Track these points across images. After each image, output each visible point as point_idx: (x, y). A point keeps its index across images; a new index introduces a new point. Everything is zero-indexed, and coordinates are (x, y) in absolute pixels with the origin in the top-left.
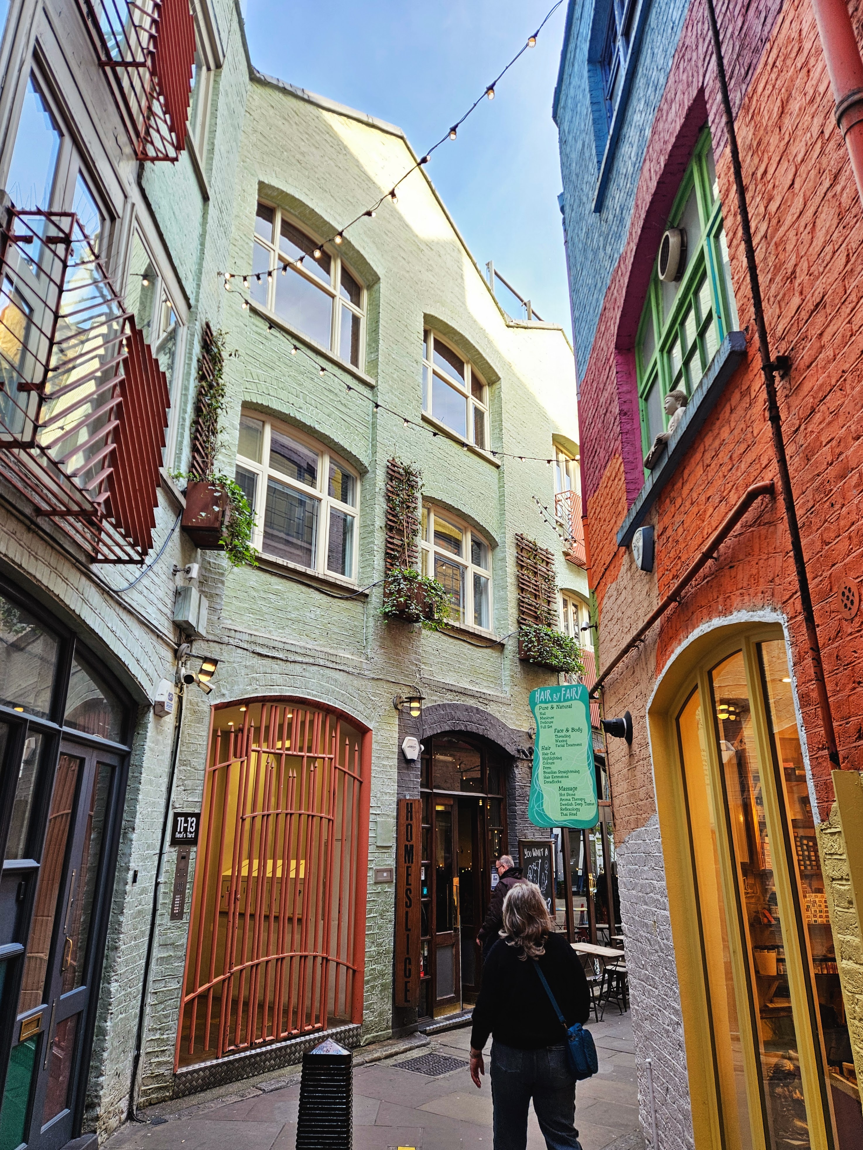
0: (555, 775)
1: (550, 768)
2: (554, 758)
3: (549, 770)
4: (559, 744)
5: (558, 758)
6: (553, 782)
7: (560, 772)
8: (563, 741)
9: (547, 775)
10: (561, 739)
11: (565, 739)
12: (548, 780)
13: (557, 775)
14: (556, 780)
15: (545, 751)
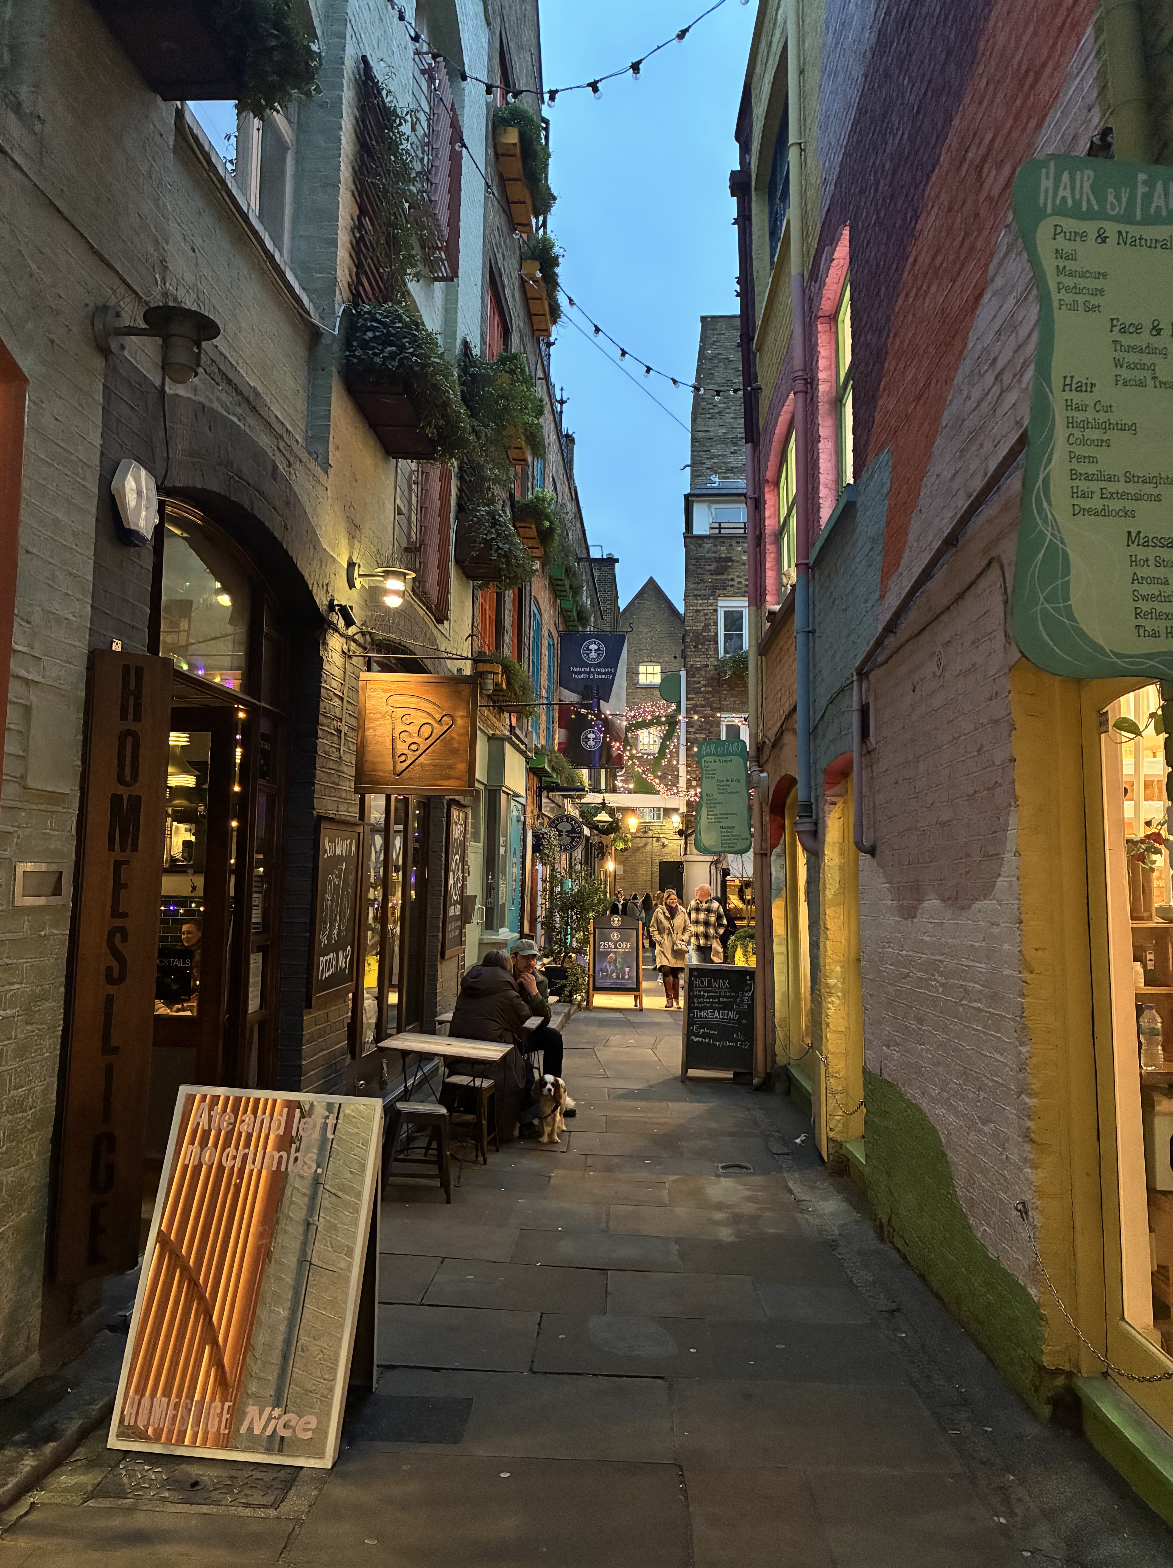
0: (1112, 487)
1: (1093, 460)
2: (1105, 427)
3: (1091, 469)
4: (1125, 373)
5: (1123, 428)
6: (1104, 513)
7: (1130, 478)
8: (1143, 367)
9: (1083, 485)
10: (1131, 358)
11: (1147, 359)
12: (1085, 504)
13: (1121, 486)
14: (1115, 505)
15: (1078, 398)
